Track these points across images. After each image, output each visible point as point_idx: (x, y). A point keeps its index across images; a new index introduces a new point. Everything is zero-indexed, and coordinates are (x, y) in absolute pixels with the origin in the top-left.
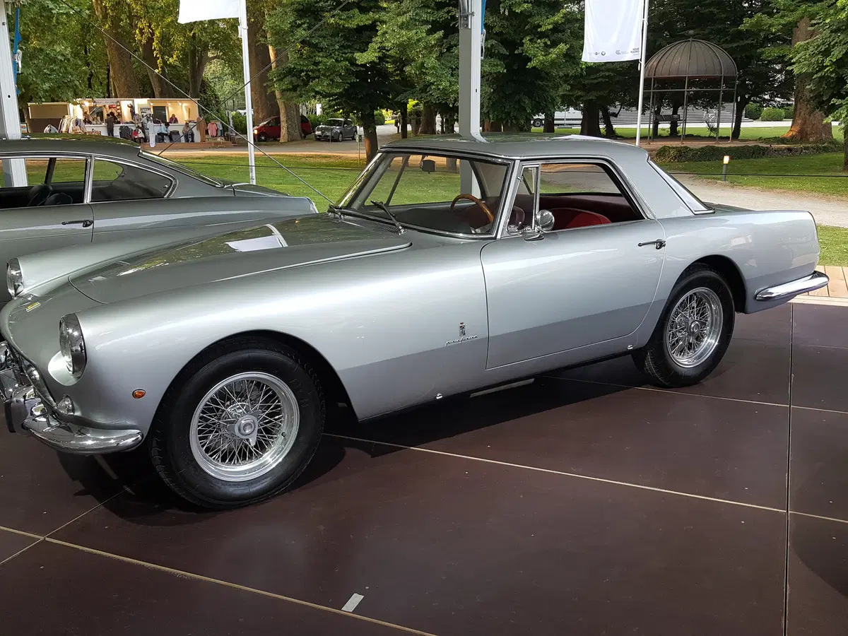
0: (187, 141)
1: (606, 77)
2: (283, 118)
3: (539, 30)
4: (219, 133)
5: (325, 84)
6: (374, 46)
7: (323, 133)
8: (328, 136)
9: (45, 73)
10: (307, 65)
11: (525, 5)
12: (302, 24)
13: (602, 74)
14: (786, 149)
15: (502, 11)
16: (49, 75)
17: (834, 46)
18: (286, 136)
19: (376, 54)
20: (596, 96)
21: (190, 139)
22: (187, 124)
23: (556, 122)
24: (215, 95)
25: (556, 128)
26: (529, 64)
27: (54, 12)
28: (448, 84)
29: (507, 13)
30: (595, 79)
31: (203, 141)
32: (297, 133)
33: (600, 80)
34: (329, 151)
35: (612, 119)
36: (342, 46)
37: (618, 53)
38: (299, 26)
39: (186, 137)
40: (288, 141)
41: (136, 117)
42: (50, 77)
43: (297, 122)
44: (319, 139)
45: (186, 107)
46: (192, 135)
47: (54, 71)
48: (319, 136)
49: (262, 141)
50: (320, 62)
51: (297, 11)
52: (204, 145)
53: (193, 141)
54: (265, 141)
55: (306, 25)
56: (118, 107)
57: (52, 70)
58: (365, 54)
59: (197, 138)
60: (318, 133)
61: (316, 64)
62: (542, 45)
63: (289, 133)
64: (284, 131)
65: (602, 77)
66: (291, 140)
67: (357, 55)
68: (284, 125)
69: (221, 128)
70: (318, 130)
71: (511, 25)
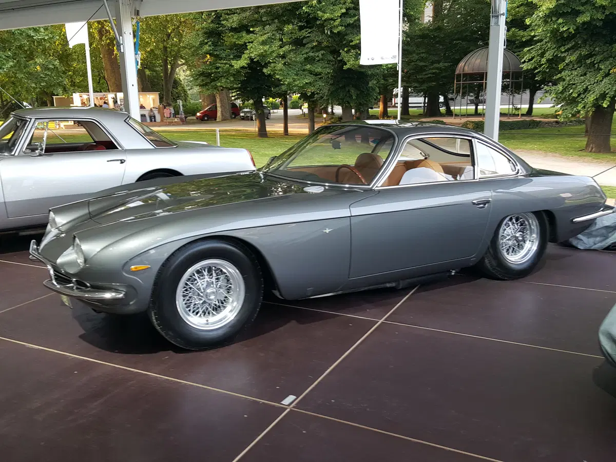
0: (151, 121)
1: (433, 73)
2: (218, 105)
3: (351, 44)
4: (172, 116)
5: (223, 81)
6: (245, 56)
7: (245, 114)
8: (249, 117)
9: (41, 77)
10: (211, 69)
11: (340, 28)
12: (208, 42)
13: (430, 71)
14: (554, 122)
15: (326, 32)
16: (44, 78)
17: (547, 50)
18: (221, 116)
19: (246, 62)
20: (427, 87)
21: (153, 120)
22: (151, 109)
23: (410, 105)
24: (184, 90)
25: (410, 109)
26: (344, 66)
27: (34, 38)
28: (291, 80)
29: (329, 33)
30: (426, 75)
31: (162, 121)
32: (228, 115)
33: (429, 75)
34: (244, 126)
35: (451, 102)
36: (235, 56)
37: (382, 58)
38: (207, 43)
39: (150, 117)
40: (222, 120)
41: (116, 105)
42: (44, 79)
43: (228, 107)
44: (243, 119)
45: (152, 98)
46: (155, 117)
47: (48, 75)
48: (243, 116)
49: (205, 120)
50: (220, 67)
51: (205, 33)
52: (163, 123)
53: (155, 121)
54: (208, 120)
55: (210, 43)
56: (106, 99)
57: (46, 75)
58: (239, 62)
59: (158, 118)
60: (242, 114)
61: (217, 68)
62: (354, 53)
63: (222, 115)
64: (219, 114)
65: (430, 73)
66: (224, 120)
67: (233, 62)
68: (219, 109)
69: (173, 112)
70: (242, 113)
71: (334, 41)
